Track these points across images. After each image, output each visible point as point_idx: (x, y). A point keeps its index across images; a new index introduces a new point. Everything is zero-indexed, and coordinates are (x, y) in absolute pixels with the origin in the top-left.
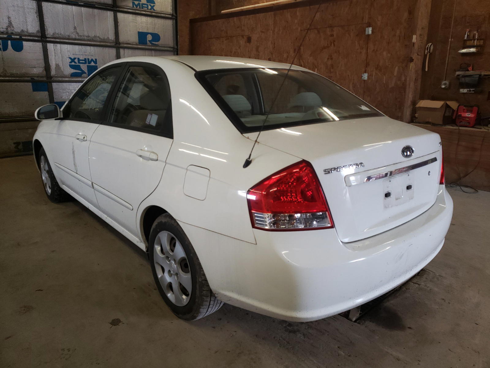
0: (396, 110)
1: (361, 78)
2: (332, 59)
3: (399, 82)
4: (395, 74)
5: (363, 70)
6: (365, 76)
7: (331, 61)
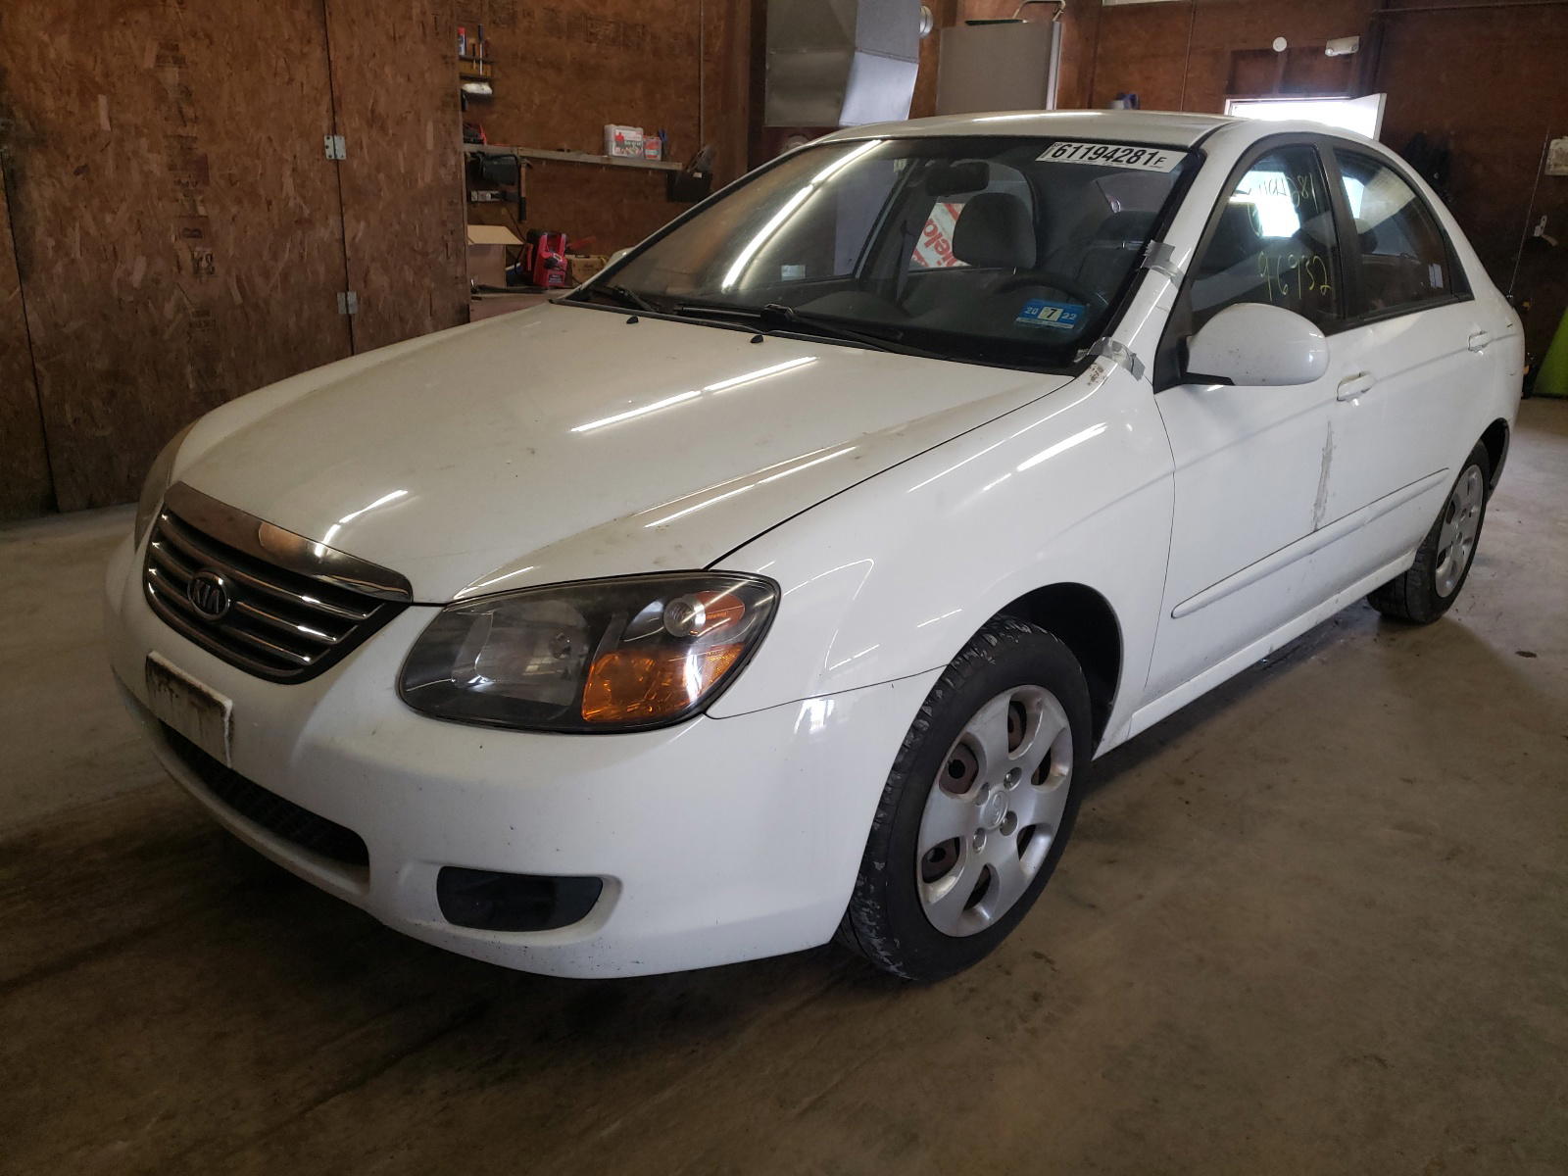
0: (448, 258)
1: (324, 154)
2: (180, 62)
3: (442, 172)
4: (430, 145)
5: (325, 124)
6: (336, 147)
7: (176, 69)
